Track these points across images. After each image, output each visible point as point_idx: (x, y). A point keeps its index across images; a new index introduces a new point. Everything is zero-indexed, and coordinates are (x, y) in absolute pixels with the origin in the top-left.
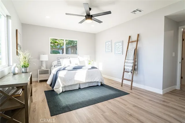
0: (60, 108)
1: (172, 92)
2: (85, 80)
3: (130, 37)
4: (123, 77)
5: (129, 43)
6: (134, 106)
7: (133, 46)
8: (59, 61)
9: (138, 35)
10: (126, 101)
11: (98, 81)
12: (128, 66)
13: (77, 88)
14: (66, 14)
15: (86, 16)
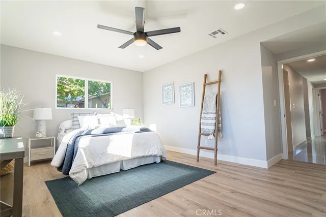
0: (89, 213)
1: (279, 164)
2: (130, 154)
3: (206, 76)
4: (199, 145)
5: (205, 86)
6: (233, 192)
7: (213, 91)
8: (75, 119)
9: (220, 72)
10: (214, 184)
11: (156, 153)
12: (207, 124)
13: (117, 169)
14: (99, 26)
15: (135, 34)
